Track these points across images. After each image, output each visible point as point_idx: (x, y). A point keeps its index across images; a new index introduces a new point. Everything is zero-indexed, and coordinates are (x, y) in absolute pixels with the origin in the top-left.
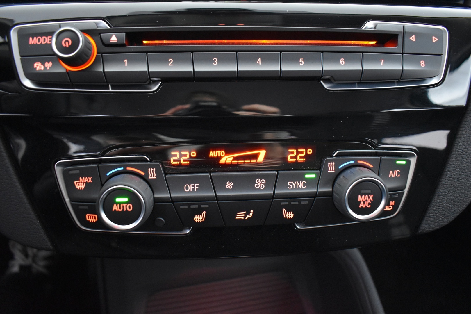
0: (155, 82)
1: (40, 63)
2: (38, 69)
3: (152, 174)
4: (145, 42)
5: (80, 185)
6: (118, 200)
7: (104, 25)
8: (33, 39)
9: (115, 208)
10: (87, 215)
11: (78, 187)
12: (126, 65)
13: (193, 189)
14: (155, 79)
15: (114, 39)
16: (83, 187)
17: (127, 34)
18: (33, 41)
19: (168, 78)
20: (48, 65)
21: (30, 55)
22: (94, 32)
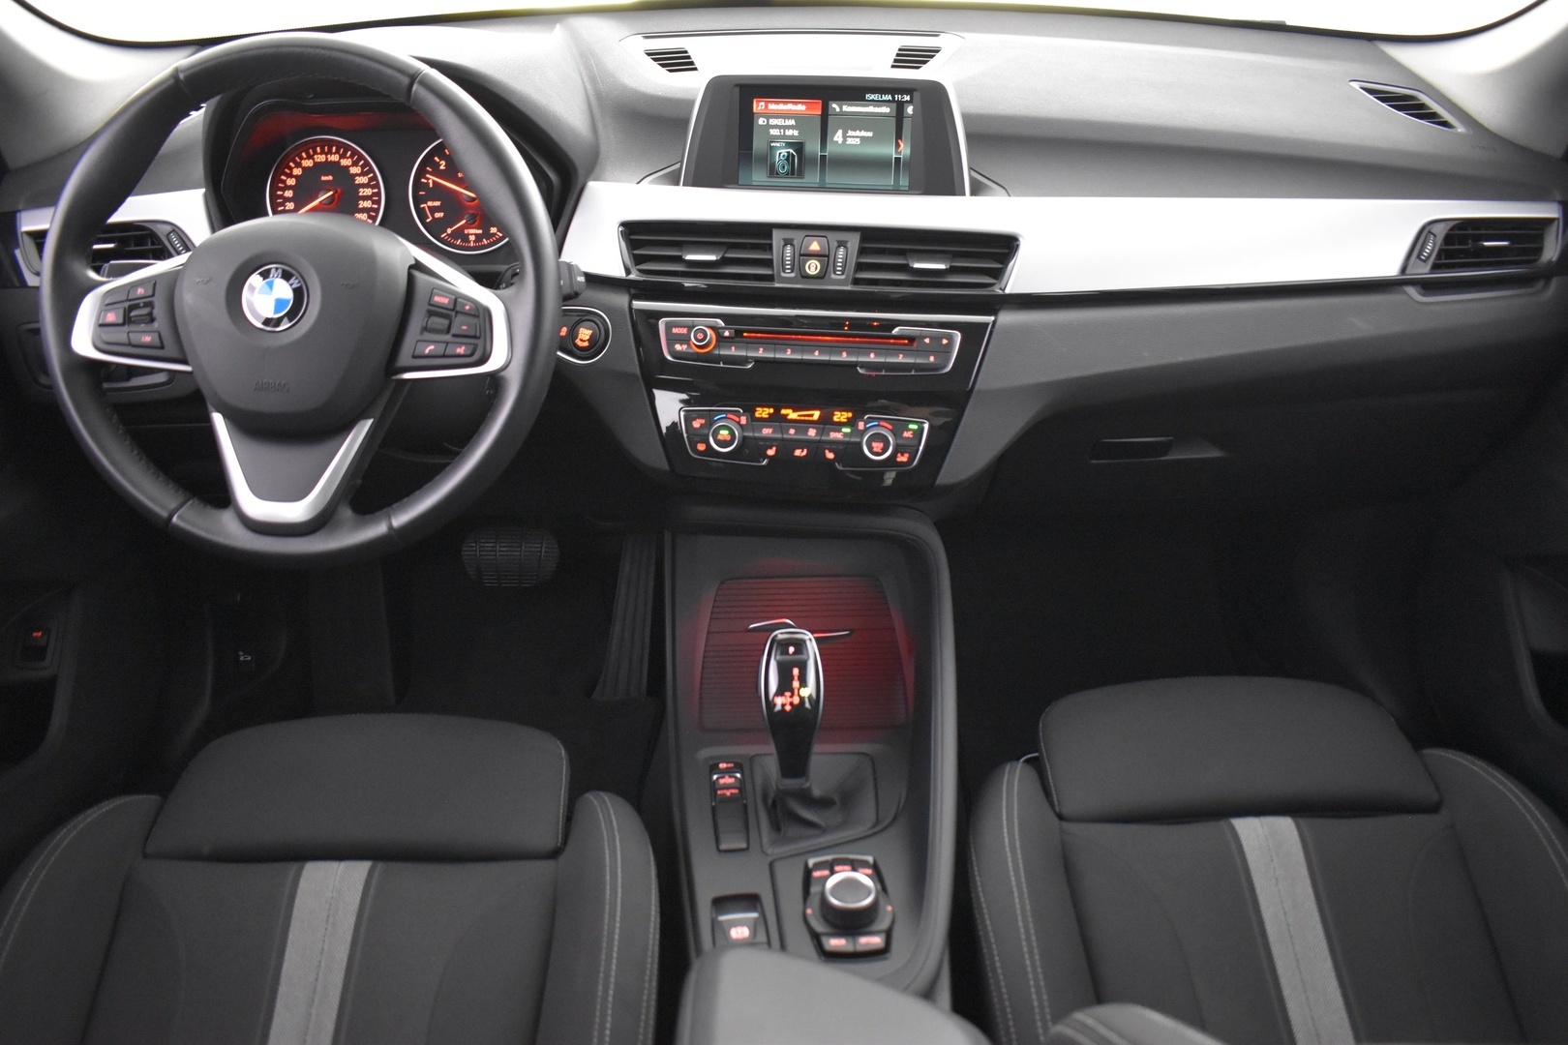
0: (750, 363)
1: (679, 345)
2: (676, 349)
3: (743, 420)
4: (745, 335)
5: (696, 424)
6: (722, 432)
7: (720, 322)
9: (720, 437)
10: (698, 444)
11: (695, 426)
12: (733, 350)
13: (769, 433)
14: (750, 361)
15: (727, 333)
17: (736, 331)
18: (675, 330)
19: (758, 361)
20: (685, 347)
21: (673, 339)
22: (713, 328)
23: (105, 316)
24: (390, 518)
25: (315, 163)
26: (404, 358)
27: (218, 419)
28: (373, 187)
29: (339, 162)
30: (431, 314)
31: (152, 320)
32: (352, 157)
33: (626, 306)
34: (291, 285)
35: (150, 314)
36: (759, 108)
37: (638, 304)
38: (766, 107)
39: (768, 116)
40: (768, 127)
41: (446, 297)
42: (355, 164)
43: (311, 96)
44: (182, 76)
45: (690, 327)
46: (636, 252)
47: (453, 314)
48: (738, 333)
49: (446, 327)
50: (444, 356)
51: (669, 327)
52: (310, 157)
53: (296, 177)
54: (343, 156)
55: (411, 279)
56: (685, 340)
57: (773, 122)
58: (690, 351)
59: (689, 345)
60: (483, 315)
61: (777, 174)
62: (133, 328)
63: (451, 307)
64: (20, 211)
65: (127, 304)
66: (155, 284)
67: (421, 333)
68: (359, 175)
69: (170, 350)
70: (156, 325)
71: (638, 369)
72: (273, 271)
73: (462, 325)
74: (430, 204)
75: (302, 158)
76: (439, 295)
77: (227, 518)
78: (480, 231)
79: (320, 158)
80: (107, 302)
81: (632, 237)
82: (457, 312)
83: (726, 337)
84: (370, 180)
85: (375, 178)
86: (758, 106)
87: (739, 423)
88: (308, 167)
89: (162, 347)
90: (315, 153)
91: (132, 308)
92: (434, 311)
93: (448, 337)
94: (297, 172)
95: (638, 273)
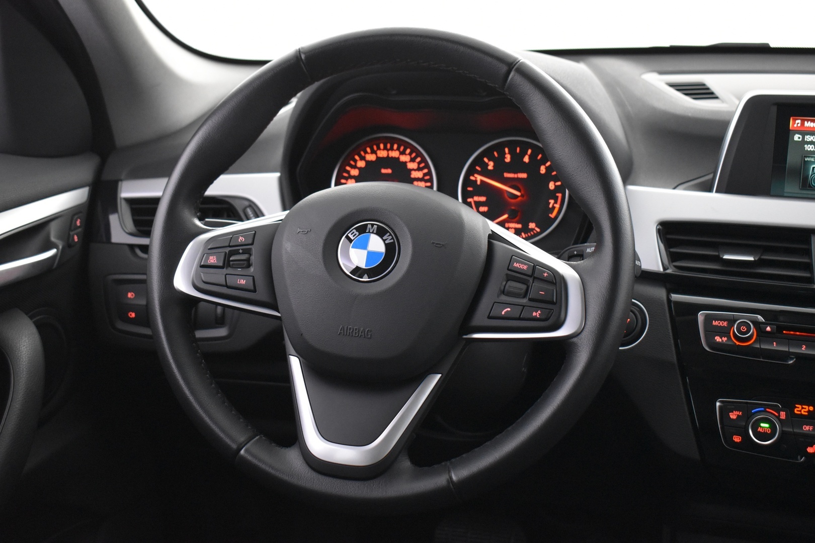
0: (792, 359)
1: (719, 337)
2: (717, 341)
3: (783, 415)
4: (784, 332)
5: (733, 416)
6: (762, 425)
7: (760, 318)
8: (715, 322)
9: (759, 429)
10: (734, 436)
11: (731, 417)
12: (775, 345)
13: (809, 429)
14: (793, 357)
15: (768, 329)
16: (735, 417)
17: (777, 327)
18: (715, 323)
19: (800, 357)
20: (725, 339)
21: (712, 331)
22: (756, 323)
23: (208, 258)
24: (449, 472)
25: (378, 158)
26: (480, 318)
27: (295, 363)
28: (426, 181)
29: (398, 158)
30: (509, 278)
31: (249, 265)
32: (410, 154)
33: (665, 298)
34: (384, 241)
35: (248, 260)
36: (795, 125)
37: (675, 297)
38: (803, 124)
39: (804, 133)
40: (804, 142)
41: (525, 264)
42: (412, 160)
43: (394, 92)
44: (303, 56)
45: (732, 321)
46: (672, 250)
47: (531, 280)
48: (780, 329)
49: (523, 291)
50: (519, 319)
51: (708, 319)
52: (373, 152)
53: (360, 169)
54: (403, 153)
55: (490, 246)
56: (724, 332)
57: (808, 138)
58: (730, 343)
59: (729, 338)
60: (559, 281)
61: (810, 186)
62: (230, 271)
63: (530, 273)
64: (121, 180)
65: (227, 250)
66: (255, 234)
67: (498, 296)
68: (415, 170)
69: (262, 294)
70: (252, 269)
71: (675, 357)
72: (369, 226)
73: (538, 290)
74: (476, 198)
75: (366, 152)
76: (518, 262)
77: (292, 456)
78: (519, 226)
79: (382, 154)
80: (209, 247)
81: (669, 236)
82: (535, 278)
83: (768, 332)
84: (425, 175)
85: (430, 173)
86: (796, 123)
87: (778, 417)
88: (372, 161)
89: (254, 291)
90: (379, 148)
91: (232, 253)
92: (513, 275)
93: (524, 301)
94: (361, 164)
95: (674, 268)
